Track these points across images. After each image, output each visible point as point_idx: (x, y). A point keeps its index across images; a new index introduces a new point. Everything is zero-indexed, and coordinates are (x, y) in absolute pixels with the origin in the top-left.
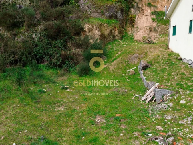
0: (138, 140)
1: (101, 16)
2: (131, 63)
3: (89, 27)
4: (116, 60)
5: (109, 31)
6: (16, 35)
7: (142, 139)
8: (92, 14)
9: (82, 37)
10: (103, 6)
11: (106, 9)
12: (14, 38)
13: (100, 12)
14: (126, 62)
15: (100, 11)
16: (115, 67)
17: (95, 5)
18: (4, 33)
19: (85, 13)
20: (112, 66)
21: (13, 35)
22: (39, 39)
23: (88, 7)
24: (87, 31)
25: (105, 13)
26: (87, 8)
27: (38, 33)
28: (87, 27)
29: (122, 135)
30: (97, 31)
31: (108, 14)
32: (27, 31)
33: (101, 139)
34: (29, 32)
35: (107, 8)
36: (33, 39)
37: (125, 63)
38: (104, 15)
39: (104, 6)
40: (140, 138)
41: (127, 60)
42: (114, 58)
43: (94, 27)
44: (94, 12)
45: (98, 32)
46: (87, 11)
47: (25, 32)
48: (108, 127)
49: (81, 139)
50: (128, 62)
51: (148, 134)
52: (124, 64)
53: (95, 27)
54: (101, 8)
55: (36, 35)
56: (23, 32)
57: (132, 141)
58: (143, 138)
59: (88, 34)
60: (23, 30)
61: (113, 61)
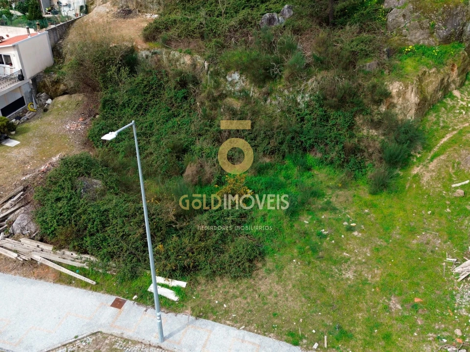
0: (430, 345)
1: (428, 39)
2: (463, 168)
3: (399, 90)
4: (438, 158)
5: (437, 82)
6: (269, 94)
7: (435, 345)
8: (409, 33)
9: (383, 108)
10: (437, 11)
11: (443, 19)
12: (266, 100)
13: (428, 28)
14: (456, 165)
15: (428, 25)
16: (434, 174)
17: (421, 8)
18: (249, 86)
19: (395, 32)
20: (428, 172)
21: (265, 94)
22: (308, 106)
23: (404, 16)
24: (395, 96)
25: (439, 29)
26: (402, 20)
27: (307, 95)
28: (394, 88)
29: (416, 334)
30: (413, 95)
31: (443, 32)
32: (288, 89)
33: (394, 337)
34: (291, 89)
35: (445, 15)
36: (298, 104)
37: (454, 166)
38: (435, 34)
39: (439, 12)
40: (433, 343)
41: (457, 160)
42: (436, 149)
43: (408, 88)
44: (416, 28)
45: (415, 96)
46: (400, 28)
47: (283, 90)
48: (403, 319)
49: (374, 332)
50: (459, 164)
51: (443, 340)
52: (451, 170)
53: (410, 88)
54: (431, 16)
55: (302, 98)
56: (282, 90)
57: (424, 345)
58: (436, 343)
59: (395, 101)
60: (281, 86)
61: (432, 160)
